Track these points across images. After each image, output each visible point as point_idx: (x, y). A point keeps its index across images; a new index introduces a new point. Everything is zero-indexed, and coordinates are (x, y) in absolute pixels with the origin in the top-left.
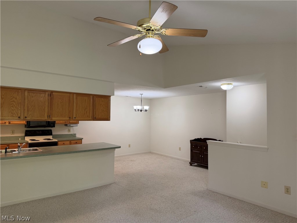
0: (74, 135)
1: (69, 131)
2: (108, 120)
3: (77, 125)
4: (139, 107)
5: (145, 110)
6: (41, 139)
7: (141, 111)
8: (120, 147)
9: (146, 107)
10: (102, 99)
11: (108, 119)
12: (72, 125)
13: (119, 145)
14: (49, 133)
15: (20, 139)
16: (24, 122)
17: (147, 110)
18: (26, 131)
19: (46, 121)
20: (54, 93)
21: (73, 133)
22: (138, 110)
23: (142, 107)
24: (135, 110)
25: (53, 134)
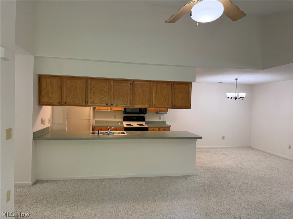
0: (164, 122)
1: (160, 118)
2: (189, 109)
3: (166, 113)
4: (233, 95)
5: (241, 98)
6: (135, 124)
7: (236, 98)
8: (201, 138)
9: (243, 95)
10: (182, 86)
11: (188, 107)
12: (161, 113)
13: (201, 136)
14: (142, 119)
15: (119, 123)
16: (121, 109)
17: (243, 98)
18: (124, 117)
19: (139, 108)
20: (135, 82)
21: (163, 121)
22: (232, 97)
23: (237, 94)
24: (228, 98)
25: (146, 120)
